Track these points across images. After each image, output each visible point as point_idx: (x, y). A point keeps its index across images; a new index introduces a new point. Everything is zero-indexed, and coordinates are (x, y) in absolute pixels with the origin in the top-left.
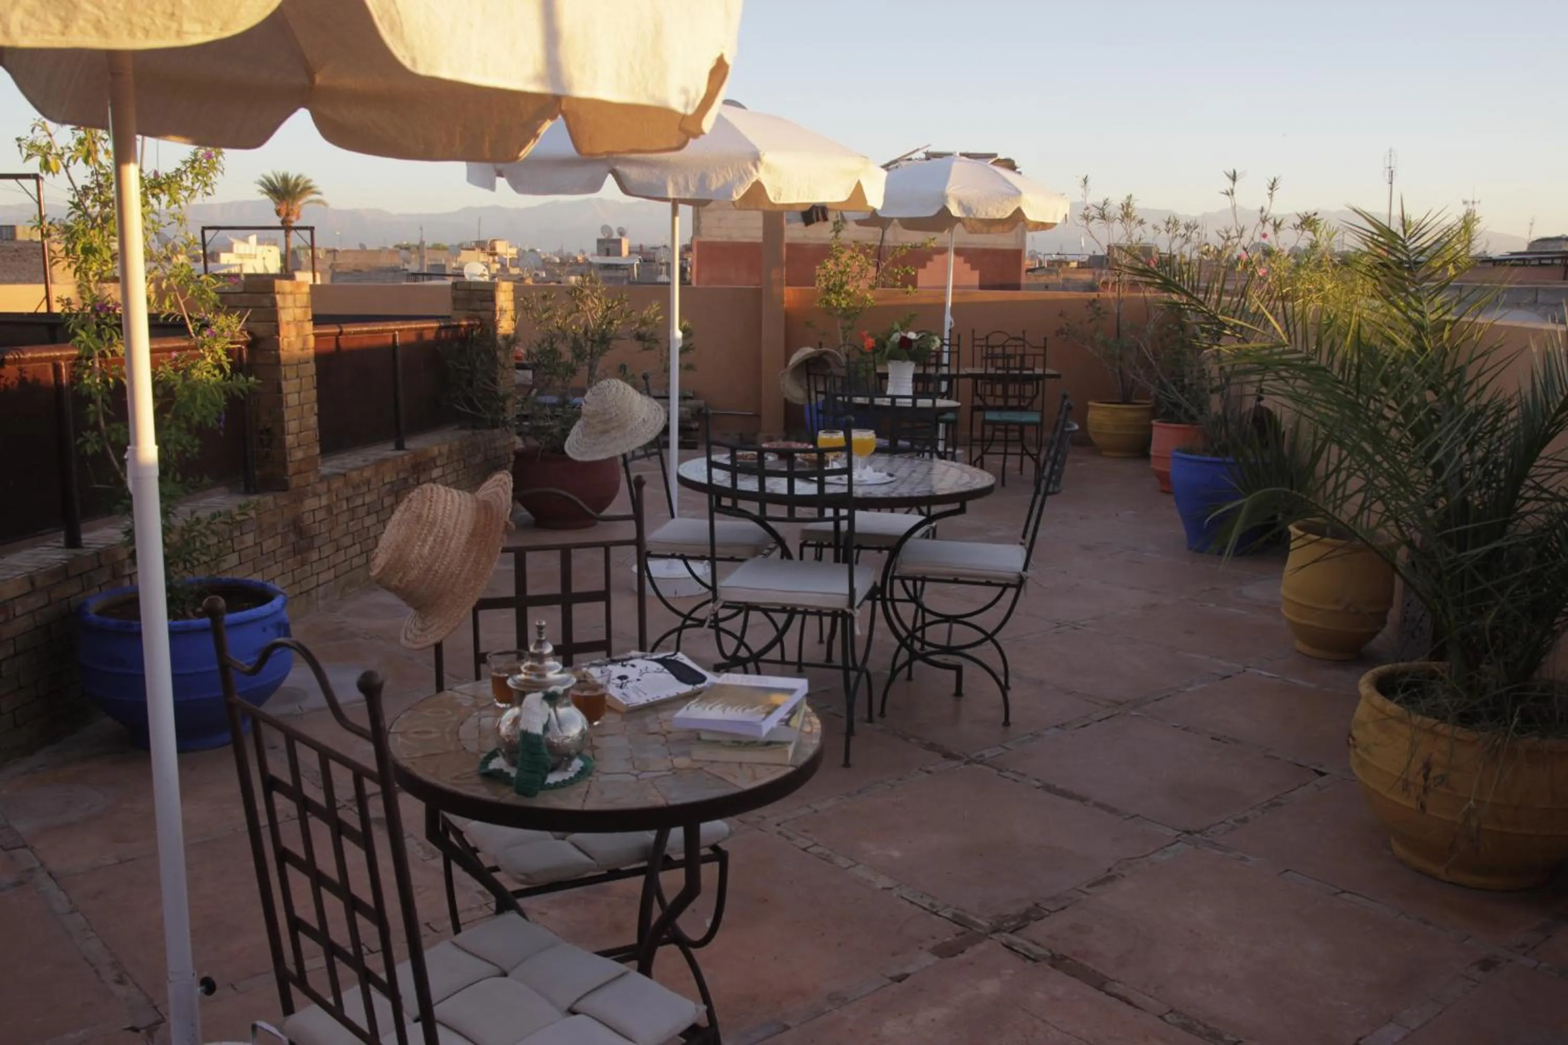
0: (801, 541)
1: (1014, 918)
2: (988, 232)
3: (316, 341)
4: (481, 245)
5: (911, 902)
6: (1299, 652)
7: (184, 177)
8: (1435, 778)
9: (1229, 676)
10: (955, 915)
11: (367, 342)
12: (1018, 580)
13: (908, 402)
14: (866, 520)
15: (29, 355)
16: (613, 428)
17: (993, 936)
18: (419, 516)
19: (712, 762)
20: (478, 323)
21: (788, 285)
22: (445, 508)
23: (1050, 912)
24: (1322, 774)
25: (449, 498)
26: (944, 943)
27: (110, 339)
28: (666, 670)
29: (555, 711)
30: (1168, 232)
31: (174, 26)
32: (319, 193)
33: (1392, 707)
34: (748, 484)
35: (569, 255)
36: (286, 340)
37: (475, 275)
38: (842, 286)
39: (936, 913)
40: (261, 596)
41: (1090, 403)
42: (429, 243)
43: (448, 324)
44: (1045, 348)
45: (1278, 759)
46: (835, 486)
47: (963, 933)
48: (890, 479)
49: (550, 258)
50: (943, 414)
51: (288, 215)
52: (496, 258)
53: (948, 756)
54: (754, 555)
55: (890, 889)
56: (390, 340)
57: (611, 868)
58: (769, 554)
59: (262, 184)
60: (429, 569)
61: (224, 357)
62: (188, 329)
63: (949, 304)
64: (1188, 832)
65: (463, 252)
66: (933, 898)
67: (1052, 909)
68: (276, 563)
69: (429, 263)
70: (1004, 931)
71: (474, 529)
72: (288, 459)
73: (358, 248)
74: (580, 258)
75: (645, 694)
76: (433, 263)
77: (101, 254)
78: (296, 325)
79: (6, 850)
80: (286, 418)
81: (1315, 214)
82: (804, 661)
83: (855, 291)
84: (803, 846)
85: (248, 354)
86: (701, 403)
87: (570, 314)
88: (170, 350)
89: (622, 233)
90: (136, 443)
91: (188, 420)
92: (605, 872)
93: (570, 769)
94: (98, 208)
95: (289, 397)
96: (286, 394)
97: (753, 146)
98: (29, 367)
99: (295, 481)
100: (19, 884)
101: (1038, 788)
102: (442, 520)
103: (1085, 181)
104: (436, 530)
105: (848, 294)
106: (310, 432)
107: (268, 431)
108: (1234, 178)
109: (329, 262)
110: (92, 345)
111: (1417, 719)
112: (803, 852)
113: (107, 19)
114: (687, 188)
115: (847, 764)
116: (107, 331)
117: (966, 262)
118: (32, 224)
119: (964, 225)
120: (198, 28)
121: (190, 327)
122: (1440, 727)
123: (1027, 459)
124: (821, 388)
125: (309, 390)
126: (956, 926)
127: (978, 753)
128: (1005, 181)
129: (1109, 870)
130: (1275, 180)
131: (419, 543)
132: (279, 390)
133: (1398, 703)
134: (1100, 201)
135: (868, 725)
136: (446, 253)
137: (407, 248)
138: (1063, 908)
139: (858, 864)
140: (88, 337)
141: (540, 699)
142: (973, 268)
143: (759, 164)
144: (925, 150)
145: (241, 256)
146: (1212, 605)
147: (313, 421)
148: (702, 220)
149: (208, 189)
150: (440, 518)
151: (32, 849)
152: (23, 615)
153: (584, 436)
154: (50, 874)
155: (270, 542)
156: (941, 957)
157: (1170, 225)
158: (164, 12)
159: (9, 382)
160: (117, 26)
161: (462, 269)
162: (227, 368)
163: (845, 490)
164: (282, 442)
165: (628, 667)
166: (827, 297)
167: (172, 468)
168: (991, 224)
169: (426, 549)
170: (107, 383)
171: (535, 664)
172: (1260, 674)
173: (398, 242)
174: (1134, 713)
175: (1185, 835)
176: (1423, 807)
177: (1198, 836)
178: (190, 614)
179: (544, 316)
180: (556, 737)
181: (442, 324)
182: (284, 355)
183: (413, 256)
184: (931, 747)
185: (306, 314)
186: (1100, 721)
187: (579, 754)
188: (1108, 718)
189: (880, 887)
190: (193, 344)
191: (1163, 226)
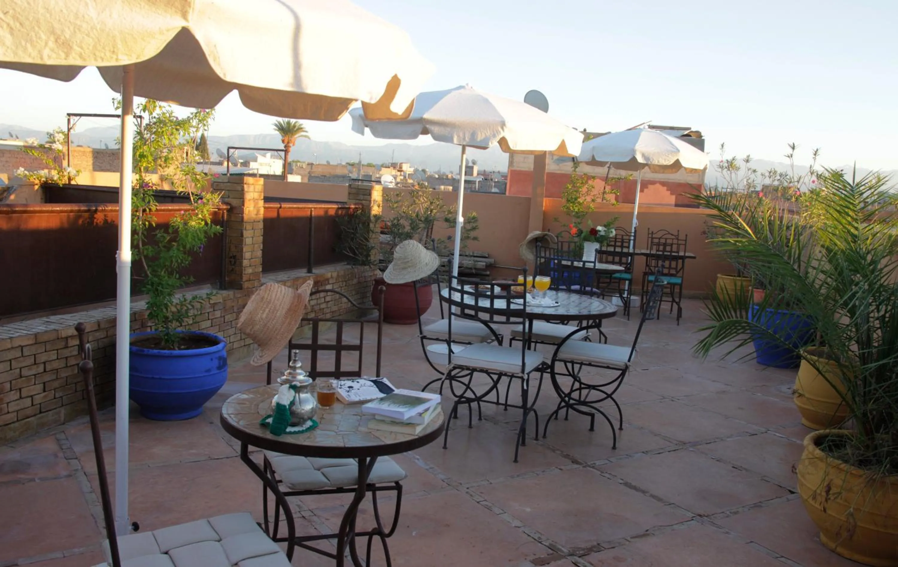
0: (511, 337)
1: (583, 549)
2: (663, 173)
3: (264, 211)
4: (394, 166)
5: (529, 535)
6: (803, 424)
7: (191, 121)
8: (834, 494)
9: (756, 434)
10: (550, 544)
11: (296, 213)
12: (625, 367)
13: (591, 265)
14: (539, 326)
15: (110, 208)
16: (409, 267)
17: (568, 557)
18: (262, 298)
19: (378, 430)
20: (361, 207)
21: (546, 197)
22: (276, 295)
23: (605, 549)
24: (792, 492)
25: (279, 290)
26: (540, 558)
27: (149, 202)
28: (375, 386)
29: (299, 395)
30: (770, 177)
31: (115, 57)
32: (306, 132)
33: (818, 452)
34: (485, 303)
35: (444, 174)
36: (247, 209)
37: (387, 182)
38: (576, 199)
39: (540, 542)
40: (213, 341)
41: (719, 275)
42: (364, 162)
43: (343, 206)
44: (686, 240)
45: (769, 482)
46: (517, 304)
47: (552, 554)
48: (557, 305)
49: (433, 175)
50: (614, 274)
51: (288, 143)
52: (402, 173)
53: (575, 462)
54: (482, 342)
55: (519, 527)
56: (309, 213)
57: (339, 486)
58: (490, 343)
59: (276, 125)
60: (265, 325)
61: (207, 215)
62: (190, 200)
63: (636, 213)
64: (700, 516)
65: (383, 169)
66: (541, 534)
67: (606, 547)
68: (232, 328)
69: (363, 174)
70: (576, 556)
71: (290, 307)
72: (244, 272)
73: (325, 163)
74: (450, 176)
75: (359, 396)
76: (366, 174)
77: (147, 158)
78: (254, 201)
79: (67, 459)
80: (244, 250)
81: (842, 171)
82: (509, 403)
83: (583, 202)
84: (478, 500)
85: (227, 215)
86: (491, 260)
87: (412, 205)
88: (180, 210)
89: (474, 163)
90: (121, 250)
91: (184, 247)
92: (335, 488)
93: (304, 426)
94: (149, 135)
95: (247, 239)
96: (245, 238)
97: (502, 118)
98: (109, 214)
99: (246, 285)
100: (69, 476)
101: (621, 484)
102: (274, 301)
103: (722, 146)
104: (270, 305)
105: (580, 204)
106: (257, 259)
107: (234, 257)
108: (793, 148)
109: (308, 170)
110: (139, 205)
111: (830, 460)
112: (477, 504)
113: (85, 53)
114: (464, 139)
115: (516, 461)
116: (147, 198)
117: (667, 190)
118: (116, 142)
119: (650, 168)
120: (126, 58)
121: (192, 198)
122: (843, 466)
123: (674, 304)
124: (543, 254)
125: (258, 236)
126: (550, 550)
127: (592, 462)
128: (671, 143)
129: (647, 531)
130: (817, 150)
131: (261, 312)
132: (242, 236)
133: (823, 450)
134: (730, 158)
135: (535, 442)
136: (373, 168)
137: (352, 165)
138: (613, 548)
139: (505, 513)
140: (137, 200)
141: (287, 388)
142: (671, 194)
143: (504, 128)
144: (648, 124)
145: (261, 164)
146: (759, 394)
147: (259, 253)
148: (514, 158)
149: (206, 128)
150: (272, 301)
151: (79, 461)
152: (93, 341)
153: (394, 270)
154: (85, 473)
155: (229, 316)
156: (536, 565)
157: (771, 174)
158: (110, 51)
159: (98, 222)
160: (89, 56)
161: (380, 178)
162: (209, 222)
163: (522, 307)
164: (241, 264)
165: (355, 383)
166: (568, 205)
167: (175, 272)
168: (664, 168)
169: (264, 316)
170: (145, 225)
171: (292, 371)
172: (775, 435)
173: (348, 162)
174: (691, 449)
175: (698, 517)
176: (825, 510)
177: (705, 518)
178: (176, 348)
179: (395, 205)
180: (298, 408)
181: (340, 206)
182: (246, 217)
183: (354, 170)
184: (567, 456)
185: (260, 196)
186: (669, 451)
187: (310, 418)
188: (675, 450)
189: (514, 525)
190: (193, 208)
191: (767, 174)
